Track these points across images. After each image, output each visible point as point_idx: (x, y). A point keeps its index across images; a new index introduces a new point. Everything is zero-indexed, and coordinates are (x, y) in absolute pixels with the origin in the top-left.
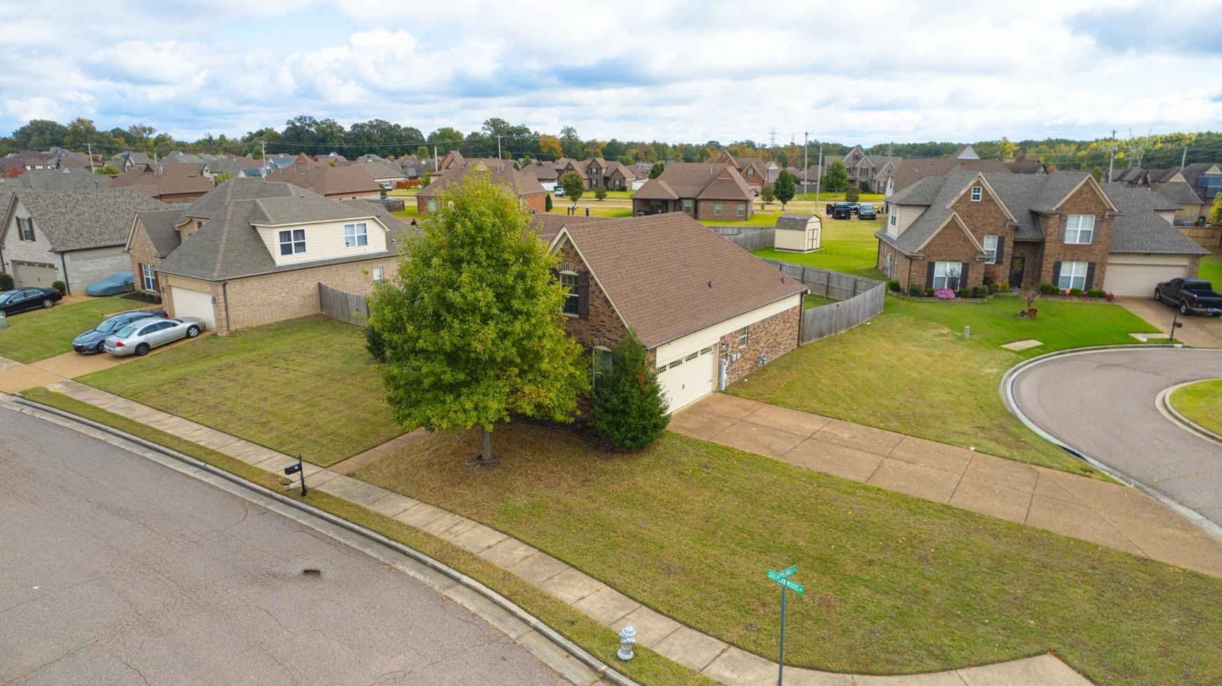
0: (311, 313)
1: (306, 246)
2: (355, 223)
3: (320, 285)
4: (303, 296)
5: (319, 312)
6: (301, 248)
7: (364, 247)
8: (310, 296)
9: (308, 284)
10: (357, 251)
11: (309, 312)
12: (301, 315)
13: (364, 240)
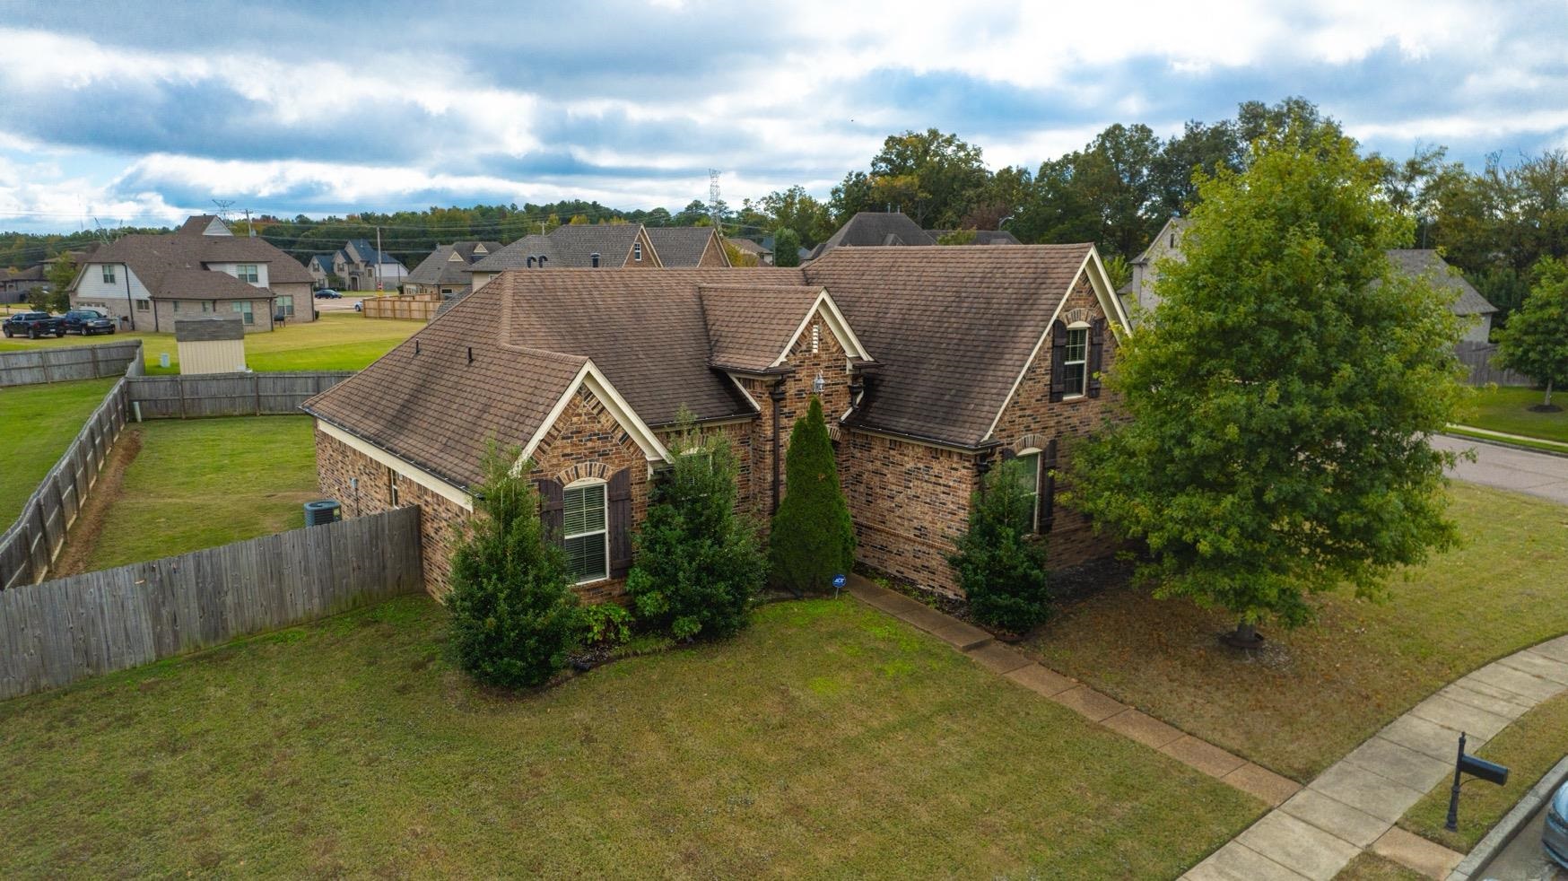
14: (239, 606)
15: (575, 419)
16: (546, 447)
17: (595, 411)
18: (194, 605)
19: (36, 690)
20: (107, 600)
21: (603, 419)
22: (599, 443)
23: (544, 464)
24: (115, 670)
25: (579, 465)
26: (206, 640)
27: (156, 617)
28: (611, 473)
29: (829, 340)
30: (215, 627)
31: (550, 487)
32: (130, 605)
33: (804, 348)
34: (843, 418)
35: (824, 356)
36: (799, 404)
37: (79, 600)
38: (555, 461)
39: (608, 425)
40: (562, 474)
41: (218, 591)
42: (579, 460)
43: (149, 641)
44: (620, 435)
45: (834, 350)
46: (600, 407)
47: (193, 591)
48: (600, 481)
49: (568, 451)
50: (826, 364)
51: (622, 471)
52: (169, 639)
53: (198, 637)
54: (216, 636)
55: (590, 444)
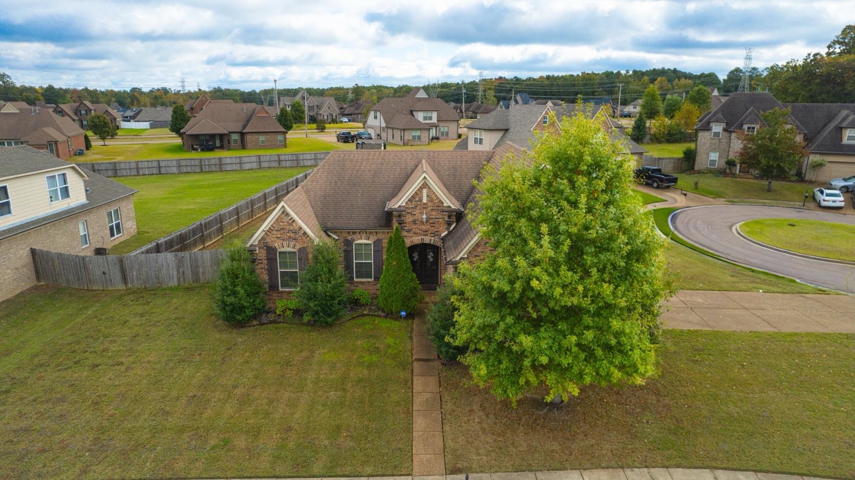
0: (28, 287)
1: (12, 207)
2: (56, 174)
3: (33, 252)
4: (16, 269)
5: (35, 283)
6: (6, 208)
7: (67, 200)
8: (24, 266)
9: (19, 254)
10: (62, 205)
11: (24, 286)
12: (17, 292)
13: (66, 192)
14: (204, 273)
15: (281, 224)
16: (269, 233)
17: (290, 221)
18: (190, 270)
19: (145, 288)
20: (164, 263)
21: (294, 224)
22: (293, 234)
23: (268, 240)
24: (166, 286)
25: (284, 242)
26: (193, 282)
27: (178, 272)
28: (298, 247)
29: (433, 197)
30: (197, 280)
31: (271, 251)
32: (171, 266)
33: (417, 199)
34: (443, 235)
35: (430, 204)
36: (415, 226)
37: (157, 262)
38: (273, 240)
39: (297, 228)
40: (276, 245)
41: (197, 267)
42: (283, 240)
43: (176, 279)
44: (303, 232)
45: (436, 201)
46: (293, 220)
47: (189, 265)
48: (293, 250)
49: (279, 236)
50: (431, 208)
51: (304, 247)
52: (182, 280)
53: (191, 281)
54: (196, 282)
55: (288, 234)
